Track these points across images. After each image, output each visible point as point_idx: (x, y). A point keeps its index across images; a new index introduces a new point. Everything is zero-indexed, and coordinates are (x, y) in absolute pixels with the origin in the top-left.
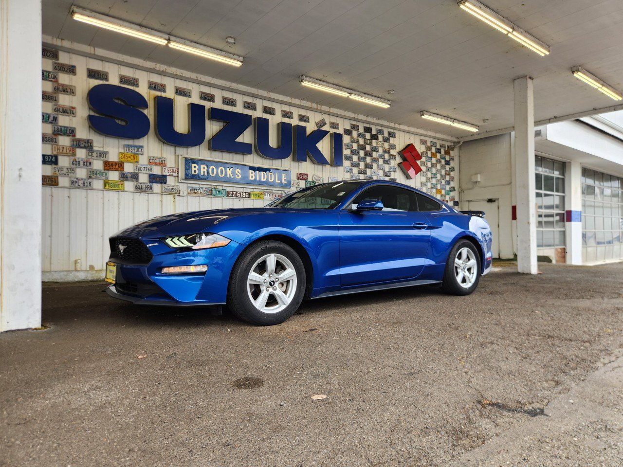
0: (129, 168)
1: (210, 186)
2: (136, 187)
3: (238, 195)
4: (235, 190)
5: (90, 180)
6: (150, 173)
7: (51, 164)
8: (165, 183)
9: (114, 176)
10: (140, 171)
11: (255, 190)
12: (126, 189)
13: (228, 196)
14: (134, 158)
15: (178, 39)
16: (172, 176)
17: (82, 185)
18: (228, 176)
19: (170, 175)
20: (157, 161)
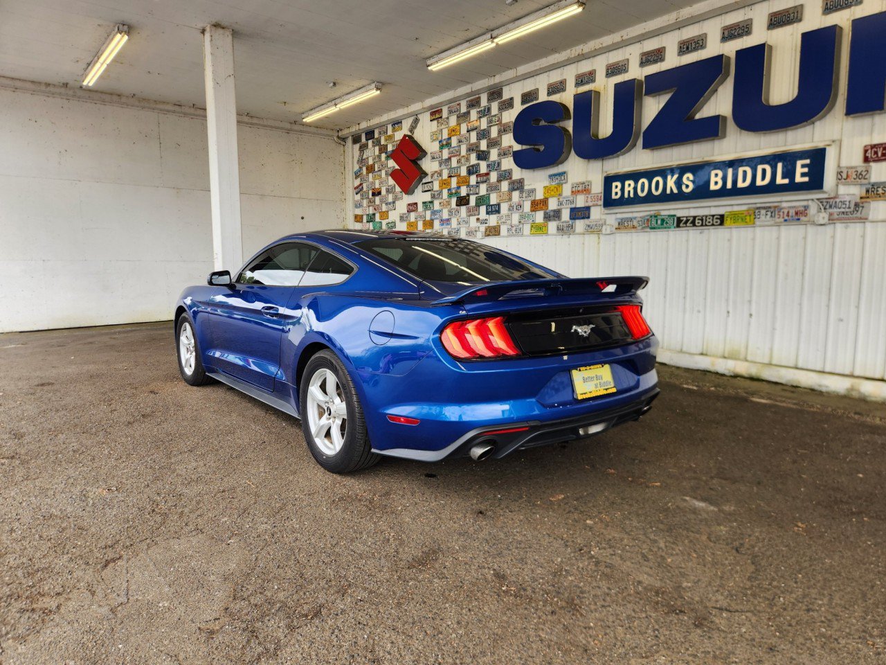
0: (553, 205)
1: (648, 213)
2: (558, 229)
3: (697, 221)
4: (693, 213)
5: (521, 226)
6: (573, 206)
7: (495, 214)
8: (589, 217)
9: (539, 217)
10: (562, 207)
11: (736, 209)
12: (549, 232)
13: (678, 226)
14: (557, 191)
15: (501, 30)
16: (597, 205)
17: (514, 233)
18: (668, 191)
19: (594, 205)
20: (580, 189)
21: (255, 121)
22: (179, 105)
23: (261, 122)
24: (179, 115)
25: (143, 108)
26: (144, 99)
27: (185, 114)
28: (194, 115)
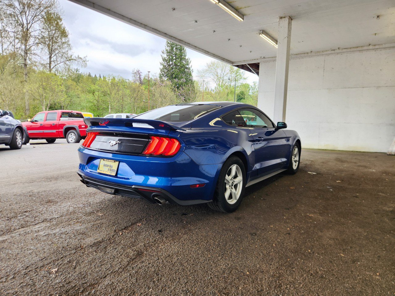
21: (377, 47)
22: (334, 50)
23: (381, 47)
24: (334, 54)
25: (318, 55)
26: (318, 52)
27: (338, 53)
28: (342, 52)
